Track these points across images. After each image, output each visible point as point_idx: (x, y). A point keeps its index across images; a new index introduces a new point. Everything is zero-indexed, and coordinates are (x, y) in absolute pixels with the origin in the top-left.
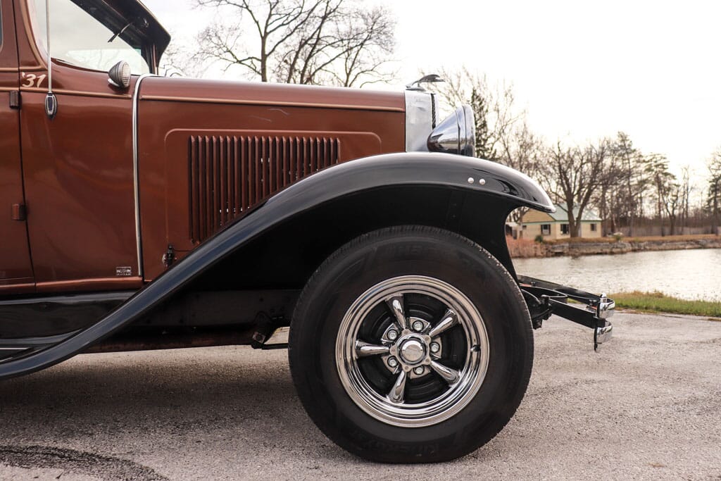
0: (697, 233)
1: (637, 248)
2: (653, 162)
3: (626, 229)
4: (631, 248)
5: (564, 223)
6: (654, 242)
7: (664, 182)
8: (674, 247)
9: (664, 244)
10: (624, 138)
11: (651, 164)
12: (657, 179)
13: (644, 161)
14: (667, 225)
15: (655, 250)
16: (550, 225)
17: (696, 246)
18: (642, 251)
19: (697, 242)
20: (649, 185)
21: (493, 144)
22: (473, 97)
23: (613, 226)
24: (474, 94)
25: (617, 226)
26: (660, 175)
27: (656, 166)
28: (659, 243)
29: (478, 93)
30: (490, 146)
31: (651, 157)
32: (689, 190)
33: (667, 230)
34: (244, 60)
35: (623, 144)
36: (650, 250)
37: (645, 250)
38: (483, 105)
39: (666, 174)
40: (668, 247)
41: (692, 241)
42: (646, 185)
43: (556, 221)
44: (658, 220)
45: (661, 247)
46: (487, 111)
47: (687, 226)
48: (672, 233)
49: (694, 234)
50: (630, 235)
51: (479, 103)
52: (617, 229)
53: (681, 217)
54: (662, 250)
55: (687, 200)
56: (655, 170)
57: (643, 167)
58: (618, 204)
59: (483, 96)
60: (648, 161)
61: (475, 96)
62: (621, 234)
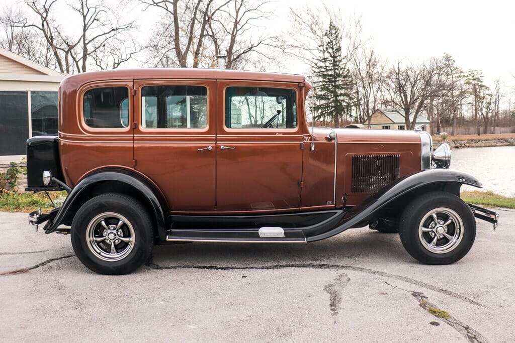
0: (506, 132)
1: (459, 145)
2: (471, 77)
3: (450, 129)
4: (454, 145)
5: (401, 125)
6: (472, 140)
7: (479, 92)
8: (488, 144)
9: (480, 142)
10: (448, 59)
11: (469, 79)
12: (475, 89)
13: (464, 76)
14: (481, 126)
15: (473, 147)
16: (389, 127)
17: (506, 143)
18: (463, 147)
19: (506, 141)
20: (468, 95)
21: (346, 64)
22: (330, 27)
23: (438, 127)
24: (331, 25)
25: (443, 127)
26: (477, 87)
27: (474, 80)
28: (476, 141)
29: (334, 23)
30: (343, 66)
31: (470, 73)
32: (500, 97)
33: (482, 129)
34: (159, 3)
35: (447, 63)
36: (469, 147)
37: (465, 146)
38: (338, 33)
39: (481, 86)
40: (483, 145)
41: (502, 139)
42: (465, 95)
43: (394, 123)
44: (474, 121)
45: (477, 144)
46: (341, 38)
47: (497, 126)
48: (485, 132)
49: (503, 132)
50: (452, 134)
51: (334, 32)
52: (442, 129)
53: (493, 118)
54: (478, 147)
55: (498, 105)
56: (473, 83)
57: (463, 80)
58: (443, 109)
59: (338, 26)
60: (467, 76)
61: (332, 26)
62: (446, 133)
